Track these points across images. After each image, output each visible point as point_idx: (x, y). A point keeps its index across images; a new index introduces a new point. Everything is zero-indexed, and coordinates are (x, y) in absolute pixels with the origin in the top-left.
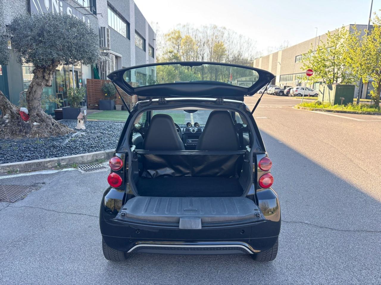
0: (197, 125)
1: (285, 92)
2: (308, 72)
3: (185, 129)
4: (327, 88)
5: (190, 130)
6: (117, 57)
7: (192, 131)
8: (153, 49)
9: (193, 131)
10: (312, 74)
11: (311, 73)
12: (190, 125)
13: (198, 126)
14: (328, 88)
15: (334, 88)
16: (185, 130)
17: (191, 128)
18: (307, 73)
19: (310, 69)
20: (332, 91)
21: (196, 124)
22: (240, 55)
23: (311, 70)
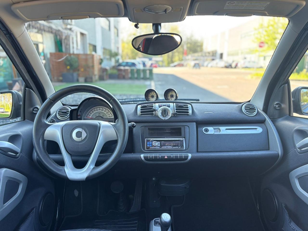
0: (172, 96)
1: (233, 65)
3: (139, 107)
5: (155, 110)
6: (82, 34)
7: (159, 113)
8: (117, 30)
9: (165, 112)
12: (153, 97)
13: (173, 99)
16: (139, 112)
17: (157, 105)
18: (259, 45)
21: (170, 94)
22: (192, 36)
23: (262, 43)
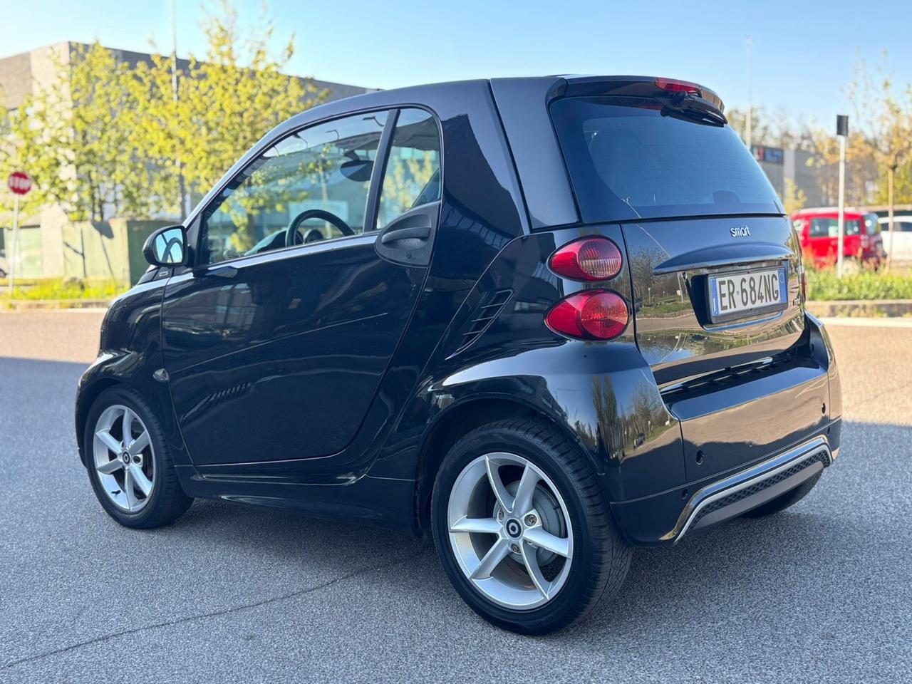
2: (14, 181)
4: (92, 236)
10: (29, 189)
11: (23, 184)
14: (96, 233)
15: (121, 230)
18: (12, 184)
19: (19, 170)
20: (114, 240)
23: (21, 176)
